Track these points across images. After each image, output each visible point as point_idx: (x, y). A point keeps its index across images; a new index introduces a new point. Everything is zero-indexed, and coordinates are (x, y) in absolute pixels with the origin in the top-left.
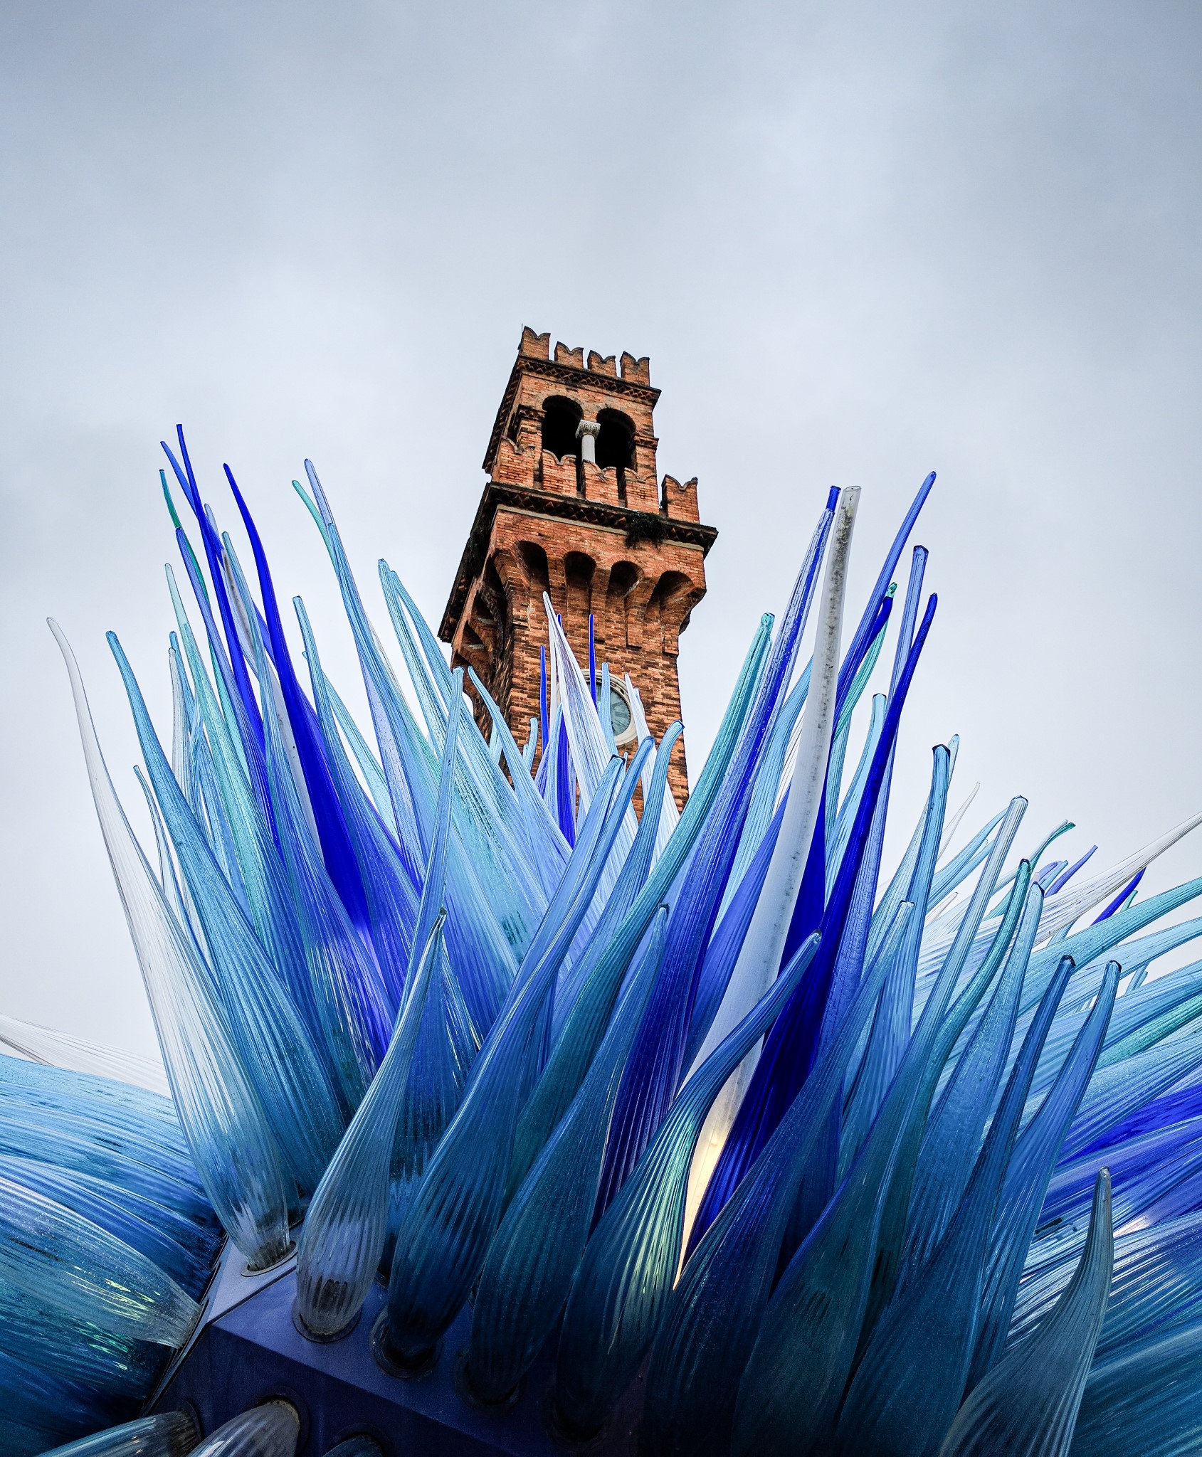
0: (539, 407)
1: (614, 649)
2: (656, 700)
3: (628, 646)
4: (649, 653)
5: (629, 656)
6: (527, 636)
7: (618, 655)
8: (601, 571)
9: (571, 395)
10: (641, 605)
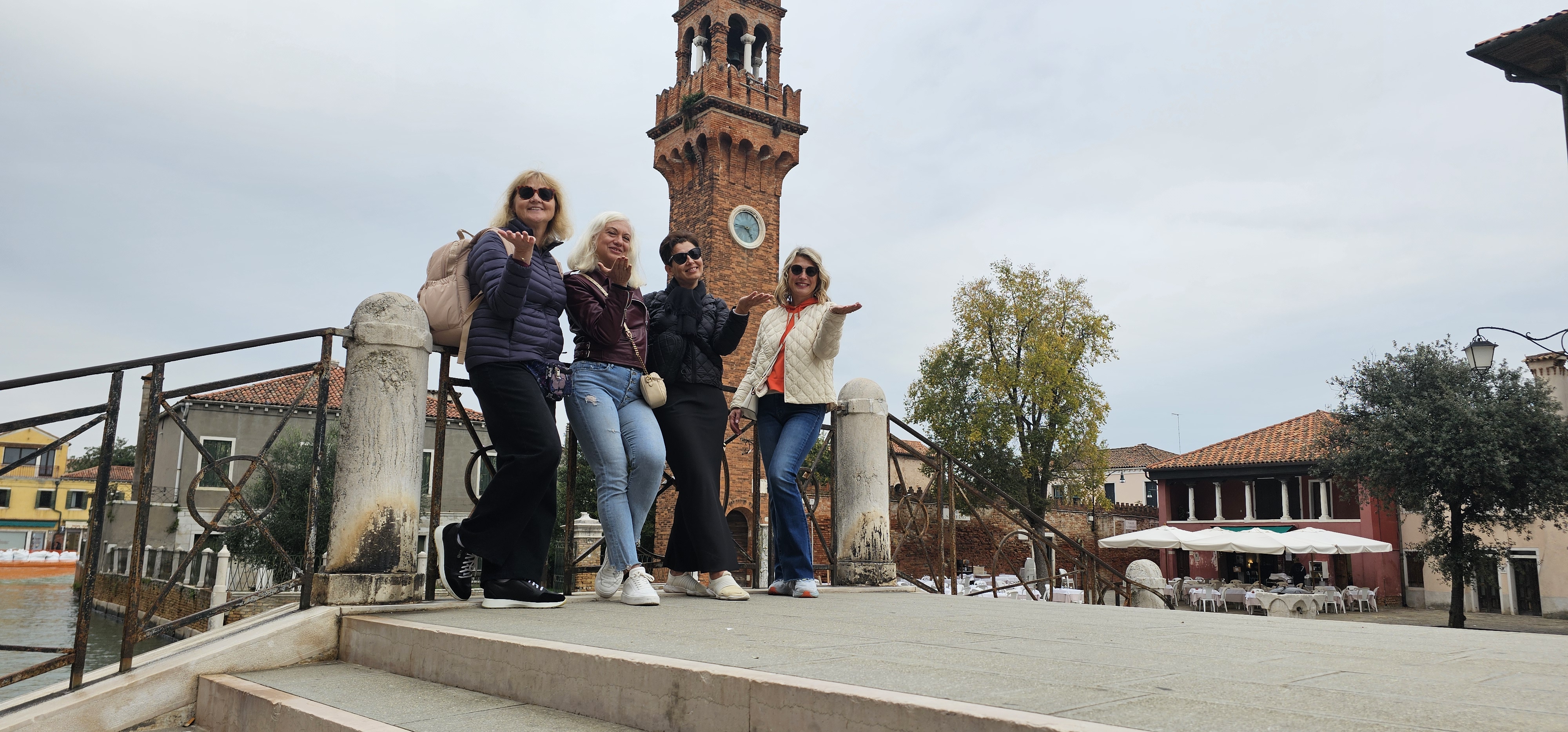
1: (755, 193)
2: (770, 222)
3: (761, 191)
4: (769, 195)
5: (761, 196)
6: (719, 185)
7: (756, 197)
8: (755, 150)
9: (742, 13)
10: (768, 169)
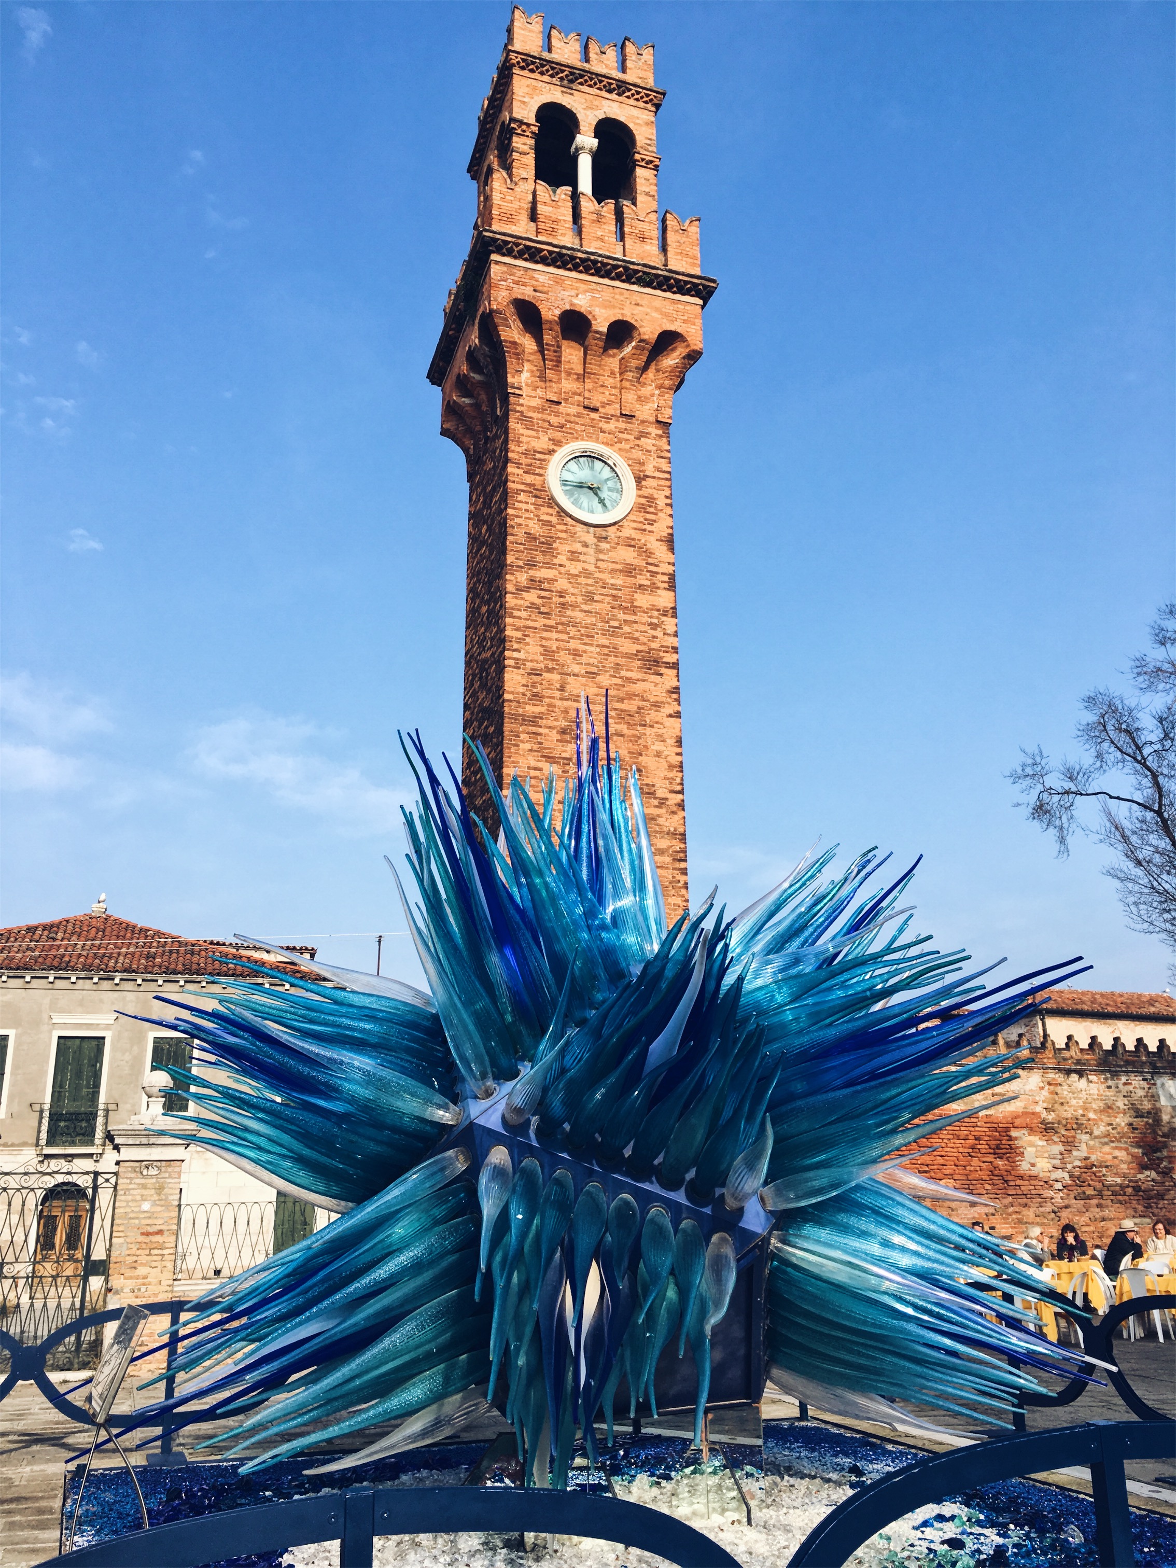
0: (532, 120)
1: (608, 418)
3: (622, 415)
4: (643, 422)
5: (623, 425)
6: (522, 405)
7: (612, 425)
8: (597, 332)
9: (566, 100)
10: (636, 368)
